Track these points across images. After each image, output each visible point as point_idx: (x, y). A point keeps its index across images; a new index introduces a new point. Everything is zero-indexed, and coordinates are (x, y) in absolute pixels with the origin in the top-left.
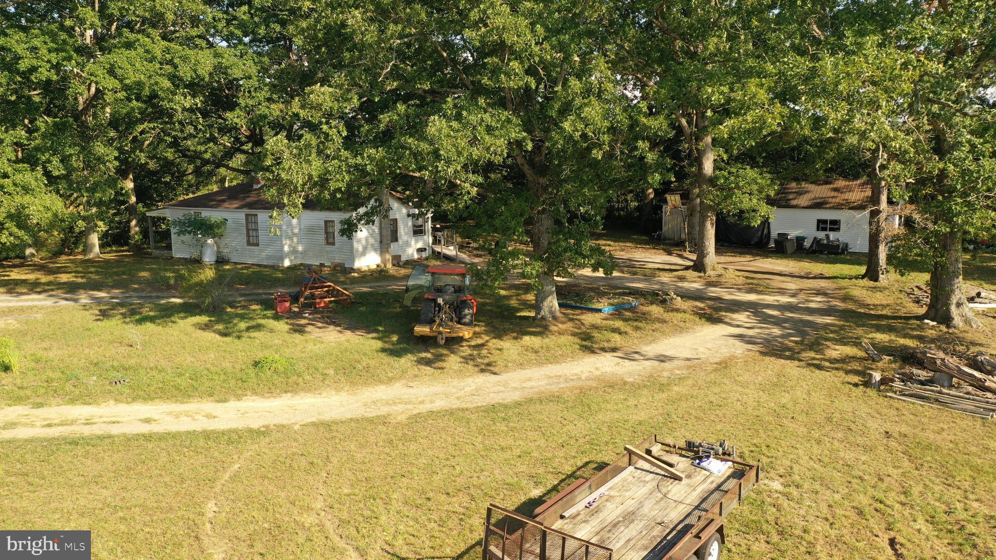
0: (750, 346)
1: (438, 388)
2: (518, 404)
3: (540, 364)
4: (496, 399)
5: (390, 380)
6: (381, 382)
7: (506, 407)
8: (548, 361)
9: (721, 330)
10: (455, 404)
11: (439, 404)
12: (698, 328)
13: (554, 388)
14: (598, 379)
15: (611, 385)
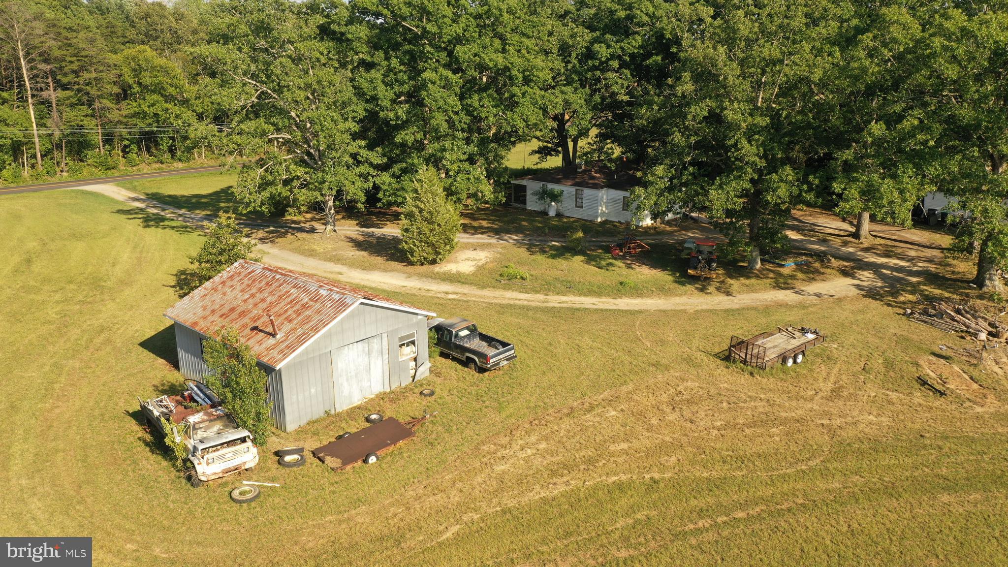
0: (859, 292)
1: (702, 300)
2: (738, 310)
3: (748, 293)
4: (729, 307)
5: (681, 295)
6: (677, 295)
7: (733, 310)
8: (752, 291)
9: (849, 281)
10: (712, 308)
11: (704, 307)
12: (836, 279)
13: (754, 304)
14: (775, 302)
15: (781, 305)
